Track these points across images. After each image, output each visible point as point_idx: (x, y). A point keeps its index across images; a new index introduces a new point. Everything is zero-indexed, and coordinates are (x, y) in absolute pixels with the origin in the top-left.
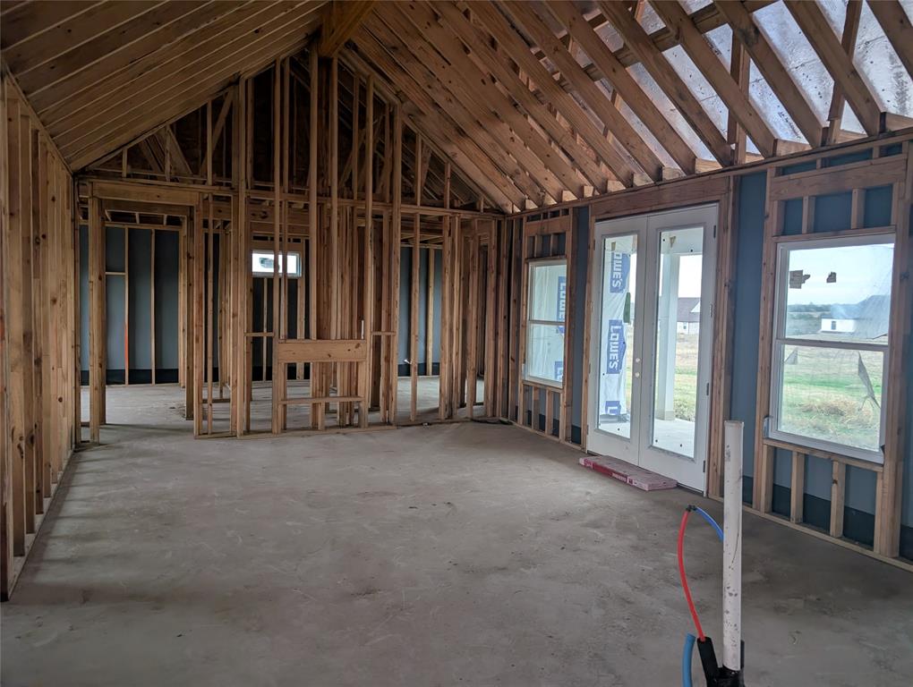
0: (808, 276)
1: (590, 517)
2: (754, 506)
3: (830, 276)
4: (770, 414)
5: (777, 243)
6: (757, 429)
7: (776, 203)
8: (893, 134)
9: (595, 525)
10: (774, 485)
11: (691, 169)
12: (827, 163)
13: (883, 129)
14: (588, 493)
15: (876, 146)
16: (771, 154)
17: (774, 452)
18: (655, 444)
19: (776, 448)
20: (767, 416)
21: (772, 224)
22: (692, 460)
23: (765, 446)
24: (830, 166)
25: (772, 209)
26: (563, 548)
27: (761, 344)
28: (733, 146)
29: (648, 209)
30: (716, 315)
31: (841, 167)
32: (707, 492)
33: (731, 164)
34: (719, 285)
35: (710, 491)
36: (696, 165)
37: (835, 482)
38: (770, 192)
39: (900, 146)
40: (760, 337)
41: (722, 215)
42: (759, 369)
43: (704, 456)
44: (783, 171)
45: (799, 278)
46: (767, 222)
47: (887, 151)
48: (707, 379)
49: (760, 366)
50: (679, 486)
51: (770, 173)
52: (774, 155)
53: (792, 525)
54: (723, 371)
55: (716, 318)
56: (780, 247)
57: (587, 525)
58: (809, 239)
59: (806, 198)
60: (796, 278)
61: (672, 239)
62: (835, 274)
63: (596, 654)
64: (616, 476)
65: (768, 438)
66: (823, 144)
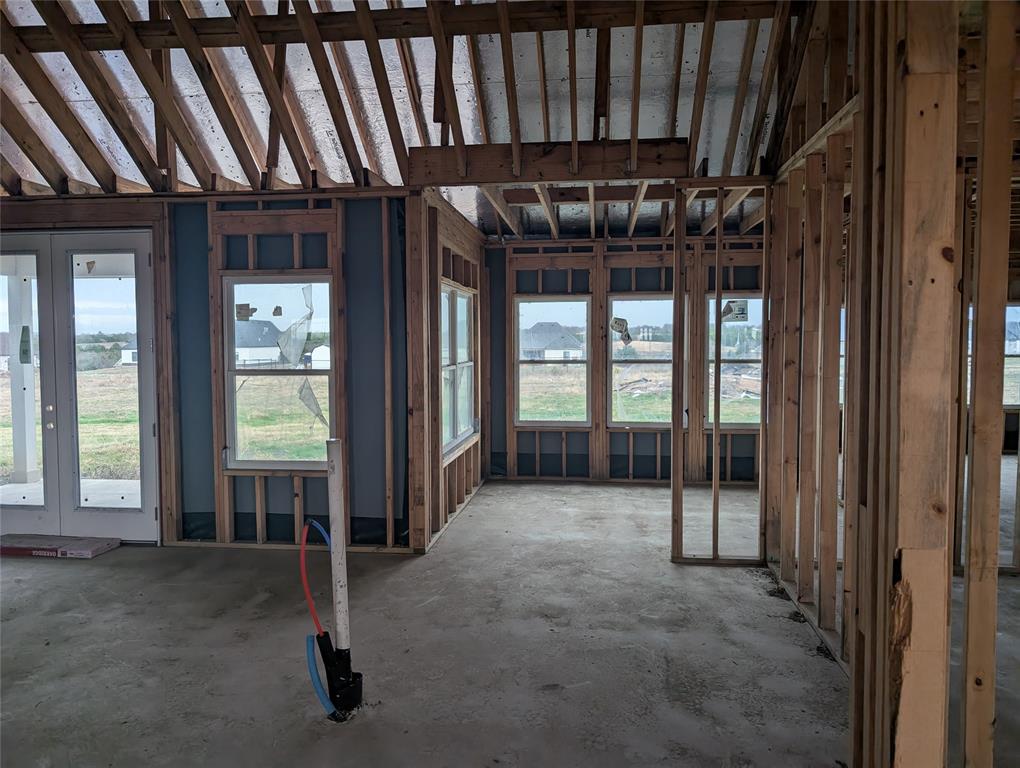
0: (255, 310)
1: (47, 604)
2: (218, 538)
3: (276, 310)
4: (228, 445)
5: (222, 276)
6: (216, 463)
7: (219, 237)
8: (324, 190)
9: (63, 608)
10: (236, 514)
11: (110, 187)
12: (268, 205)
13: (315, 185)
14: (19, 581)
15: (311, 197)
16: (210, 187)
17: (234, 480)
18: (83, 504)
19: (234, 477)
20: (225, 447)
21: (217, 257)
22: (139, 510)
23: (226, 478)
24: (269, 209)
25: (216, 242)
26: (48, 644)
27: (213, 377)
28: (164, 172)
29: (50, 225)
30: (157, 351)
31: (282, 212)
32: (162, 540)
33: (164, 190)
34: (159, 316)
35: (165, 539)
36: (118, 184)
37: (297, 495)
38: (213, 225)
39: (329, 200)
40: (212, 371)
41: (157, 243)
42: (214, 403)
43: (154, 503)
44: (222, 206)
45: (246, 311)
46: (211, 255)
47: (319, 204)
48: (153, 419)
49: (214, 399)
50: (123, 544)
51: (211, 207)
52: (213, 189)
53: (259, 546)
54: (171, 408)
55: (158, 352)
56: (226, 280)
57: (53, 611)
58: (256, 275)
59: (250, 237)
60: (243, 311)
61: (90, 265)
62: (280, 308)
63: (186, 713)
64: (40, 553)
65: (228, 469)
66: (263, 187)
